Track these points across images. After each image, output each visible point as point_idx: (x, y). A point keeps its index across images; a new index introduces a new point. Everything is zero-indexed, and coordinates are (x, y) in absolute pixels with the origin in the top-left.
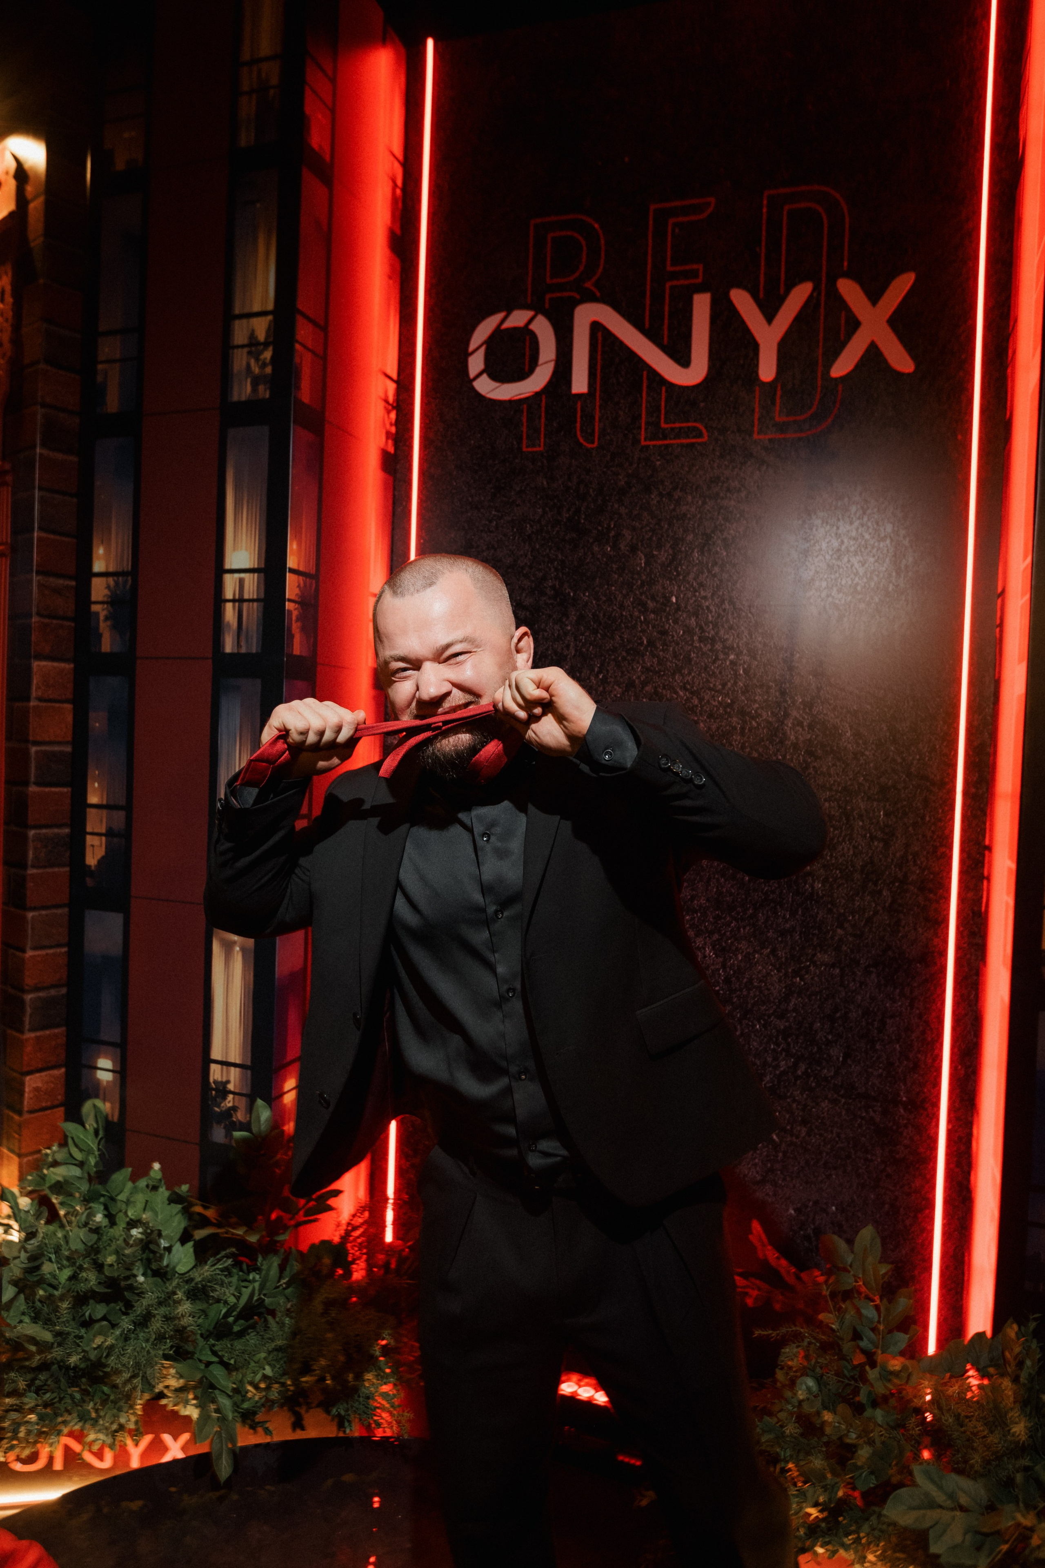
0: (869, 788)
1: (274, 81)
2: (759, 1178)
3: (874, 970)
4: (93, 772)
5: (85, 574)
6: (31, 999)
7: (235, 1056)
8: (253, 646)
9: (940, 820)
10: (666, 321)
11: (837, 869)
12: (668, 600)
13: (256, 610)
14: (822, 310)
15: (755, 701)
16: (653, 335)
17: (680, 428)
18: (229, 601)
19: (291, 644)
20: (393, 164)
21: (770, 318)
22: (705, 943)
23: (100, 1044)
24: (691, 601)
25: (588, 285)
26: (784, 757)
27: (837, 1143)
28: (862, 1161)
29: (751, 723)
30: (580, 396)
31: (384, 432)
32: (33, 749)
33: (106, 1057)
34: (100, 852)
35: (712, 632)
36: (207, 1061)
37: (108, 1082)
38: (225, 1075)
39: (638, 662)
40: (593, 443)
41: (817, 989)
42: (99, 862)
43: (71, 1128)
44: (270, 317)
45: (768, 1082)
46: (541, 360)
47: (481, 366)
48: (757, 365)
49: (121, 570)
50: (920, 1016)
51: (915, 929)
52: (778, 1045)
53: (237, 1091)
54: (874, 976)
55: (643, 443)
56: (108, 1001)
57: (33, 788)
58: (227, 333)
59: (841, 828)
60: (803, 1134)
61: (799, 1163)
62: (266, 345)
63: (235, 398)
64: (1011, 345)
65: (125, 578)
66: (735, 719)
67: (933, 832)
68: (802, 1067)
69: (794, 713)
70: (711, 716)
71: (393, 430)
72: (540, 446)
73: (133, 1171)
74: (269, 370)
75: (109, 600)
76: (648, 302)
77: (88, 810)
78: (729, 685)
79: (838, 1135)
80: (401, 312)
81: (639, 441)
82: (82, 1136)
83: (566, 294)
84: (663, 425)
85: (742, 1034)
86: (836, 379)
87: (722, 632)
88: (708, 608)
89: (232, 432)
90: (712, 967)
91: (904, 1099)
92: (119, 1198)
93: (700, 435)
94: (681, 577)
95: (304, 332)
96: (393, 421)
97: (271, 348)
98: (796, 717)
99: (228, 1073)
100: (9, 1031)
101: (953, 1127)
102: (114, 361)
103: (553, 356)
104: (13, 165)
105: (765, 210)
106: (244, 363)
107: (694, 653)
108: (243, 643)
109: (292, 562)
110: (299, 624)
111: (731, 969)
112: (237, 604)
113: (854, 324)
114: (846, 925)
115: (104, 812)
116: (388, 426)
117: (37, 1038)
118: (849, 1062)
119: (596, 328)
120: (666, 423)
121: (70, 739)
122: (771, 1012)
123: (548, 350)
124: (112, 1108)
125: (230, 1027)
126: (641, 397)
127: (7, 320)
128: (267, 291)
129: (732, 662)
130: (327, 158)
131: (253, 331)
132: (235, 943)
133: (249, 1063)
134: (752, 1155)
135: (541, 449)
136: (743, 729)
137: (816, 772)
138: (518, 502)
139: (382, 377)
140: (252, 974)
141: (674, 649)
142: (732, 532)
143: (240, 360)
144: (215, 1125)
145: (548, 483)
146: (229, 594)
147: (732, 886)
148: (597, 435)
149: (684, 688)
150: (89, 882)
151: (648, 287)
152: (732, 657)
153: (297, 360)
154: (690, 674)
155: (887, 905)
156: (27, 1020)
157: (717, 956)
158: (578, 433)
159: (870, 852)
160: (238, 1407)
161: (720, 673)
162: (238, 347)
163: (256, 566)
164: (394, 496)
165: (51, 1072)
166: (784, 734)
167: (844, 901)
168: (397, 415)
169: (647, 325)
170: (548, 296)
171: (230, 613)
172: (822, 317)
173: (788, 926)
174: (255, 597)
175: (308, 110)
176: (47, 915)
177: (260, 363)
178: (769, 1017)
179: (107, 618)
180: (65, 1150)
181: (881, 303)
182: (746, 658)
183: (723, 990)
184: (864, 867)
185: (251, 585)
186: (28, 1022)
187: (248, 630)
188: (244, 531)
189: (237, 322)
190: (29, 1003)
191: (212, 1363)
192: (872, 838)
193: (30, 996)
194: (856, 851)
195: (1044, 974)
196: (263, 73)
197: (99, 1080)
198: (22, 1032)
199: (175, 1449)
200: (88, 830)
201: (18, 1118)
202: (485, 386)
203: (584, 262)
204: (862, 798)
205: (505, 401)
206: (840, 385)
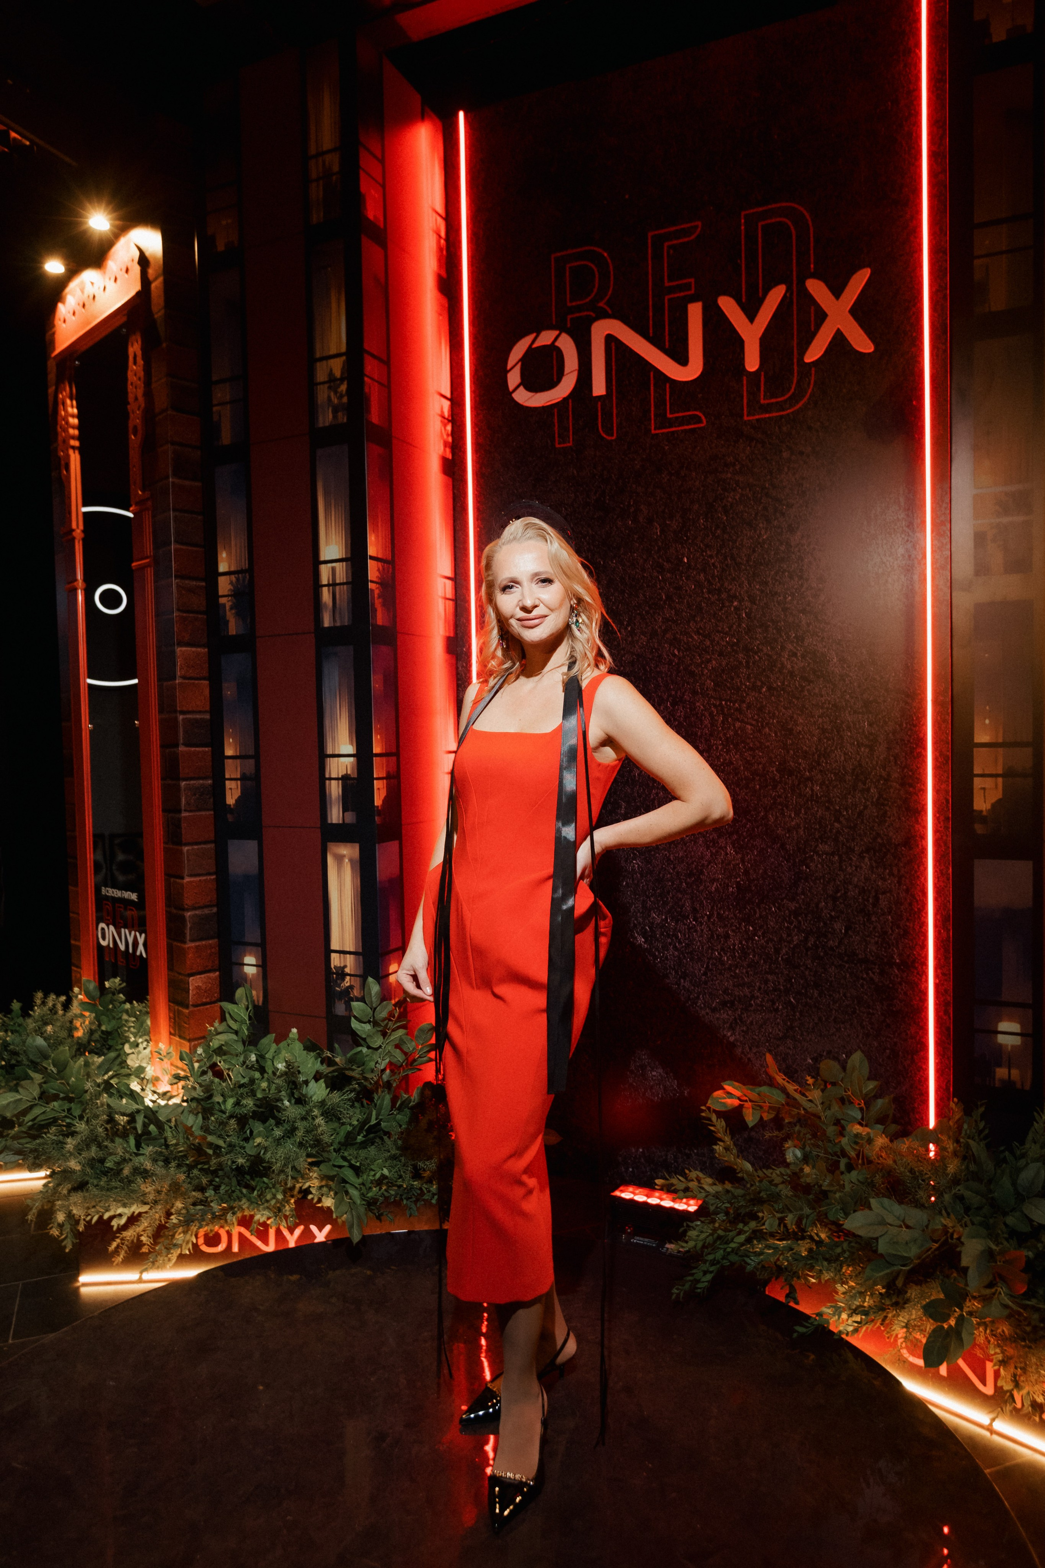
0: (855, 704)
1: (336, 168)
2: (781, 1034)
3: (867, 855)
4: (228, 731)
5: (213, 574)
6: (190, 916)
7: (350, 946)
8: (345, 620)
9: (915, 726)
10: (667, 330)
11: (831, 773)
12: (682, 560)
13: (346, 591)
14: (795, 307)
15: (757, 639)
16: (656, 342)
17: (683, 417)
18: (325, 586)
19: (375, 617)
20: (436, 220)
21: (751, 318)
22: (727, 843)
23: (245, 945)
24: (700, 560)
25: (601, 304)
26: (783, 683)
27: (844, 1001)
28: (865, 1015)
29: (754, 657)
31: (442, 441)
32: (181, 717)
33: (250, 955)
34: (237, 793)
35: (718, 584)
36: (328, 951)
37: (253, 975)
38: (342, 961)
39: (659, 614)
40: (612, 435)
41: (821, 874)
42: (236, 800)
43: (227, 1006)
44: (344, 358)
45: (784, 955)
46: (567, 370)
48: (743, 359)
49: (240, 569)
50: (907, 891)
51: (899, 819)
52: (791, 923)
53: (352, 973)
54: (867, 860)
55: (653, 432)
56: (250, 911)
57: (182, 748)
58: (311, 373)
59: (833, 739)
60: (816, 995)
61: (813, 1020)
62: (342, 380)
63: (321, 425)
65: (244, 575)
66: (741, 655)
67: (910, 736)
68: (811, 941)
69: (790, 646)
70: (721, 654)
71: (450, 439)
72: (569, 442)
73: (276, 1037)
74: (345, 400)
75: (233, 593)
76: (651, 314)
77: (226, 760)
78: (735, 627)
79: (845, 995)
80: (451, 341)
81: (650, 430)
82: (236, 1010)
84: (669, 416)
85: (761, 916)
87: (726, 584)
88: (713, 564)
89: (320, 452)
90: (733, 862)
91: (898, 961)
92: (267, 1056)
93: (700, 421)
94: (690, 541)
95: (371, 367)
96: (450, 432)
97: (346, 382)
98: (791, 650)
99: (345, 959)
100: (175, 943)
101: (940, 981)
102: (226, 403)
104: (137, 254)
105: (743, 228)
106: (326, 396)
107: (704, 603)
108: (337, 618)
109: (372, 551)
110: (380, 600)
111: (748, 863)
112: (331, 588)
113: (822, 316)
114: (841, 819)
115: (238, 761)
116: (445, 437)
117: (197, 947)
118: (850, 932)
119: (610, 340)
120: (671, 413)
121: (208, 708)
122: (784, 896)
123: (571, 362)
124: (258, 997)
125: (345, 923)
126: (650, 394)
127: (139, 379)
128: (340, 338)
129: (736, 608)
130: (382, 226)
131: (331, 370)
132: (344, 856)
133: (360, 950)
134: (774, 1016)
135: (570, 444)
136: (748, 662)
137: (810, 694)
139: (438, 397)
140: (359, 880)
141: (688, 601)
142: (730, 499)
143: (323, 394)
144: (336, 1001)
145: (577, 472)
146: (325, 579)
147: (746, 794)
148: (615, 428)
149: (698, 633)
150: (230, 818)
151: (651, 303)
152: (735, 603)
153: (366, 390)
154: (702, 620)
155: (874, 800)
156: (188, 932)
157: (737, 853)
159: (858, 757)
160: (364, 1196)
161: (727, 617)
162: (320, 384)
163: (344, 556)
164: (454, 494)
165: (208, 974)
166: (783, 664)
167: (838, 800)
168: (453, 427)
169: (651, 335)
170: (569, 317)
171: (326, 595)
172: (795, 312)
173: (793, 823)
174: (345, 581)
175: (363, 189)
176: (198, 849)
177: (338, 395)
178: (782, 900)
179: (231, 608)
180: (224, 1023)
182: (748, 604)
183: (743, 881)
184: (854, 770)
185: (342, 572)
186: (188, 934)
187: (340, 609)
188: (333, 530)
189: (318, 364)
190: (188, 919)
191: (343, 1166)
192: (859, 745)
193: (189, 914)
194: (847, 757)
195: (979, 829)
196: (327, 163)
197: (246, 973)
198: (185, 943)
199: (321, 1236)
200: (227, 776)
201: (186, 1011)
202: (524, 397)
203: (597, 286)
204: (849, 712)
205: (539, 407)
206: (813, 369)
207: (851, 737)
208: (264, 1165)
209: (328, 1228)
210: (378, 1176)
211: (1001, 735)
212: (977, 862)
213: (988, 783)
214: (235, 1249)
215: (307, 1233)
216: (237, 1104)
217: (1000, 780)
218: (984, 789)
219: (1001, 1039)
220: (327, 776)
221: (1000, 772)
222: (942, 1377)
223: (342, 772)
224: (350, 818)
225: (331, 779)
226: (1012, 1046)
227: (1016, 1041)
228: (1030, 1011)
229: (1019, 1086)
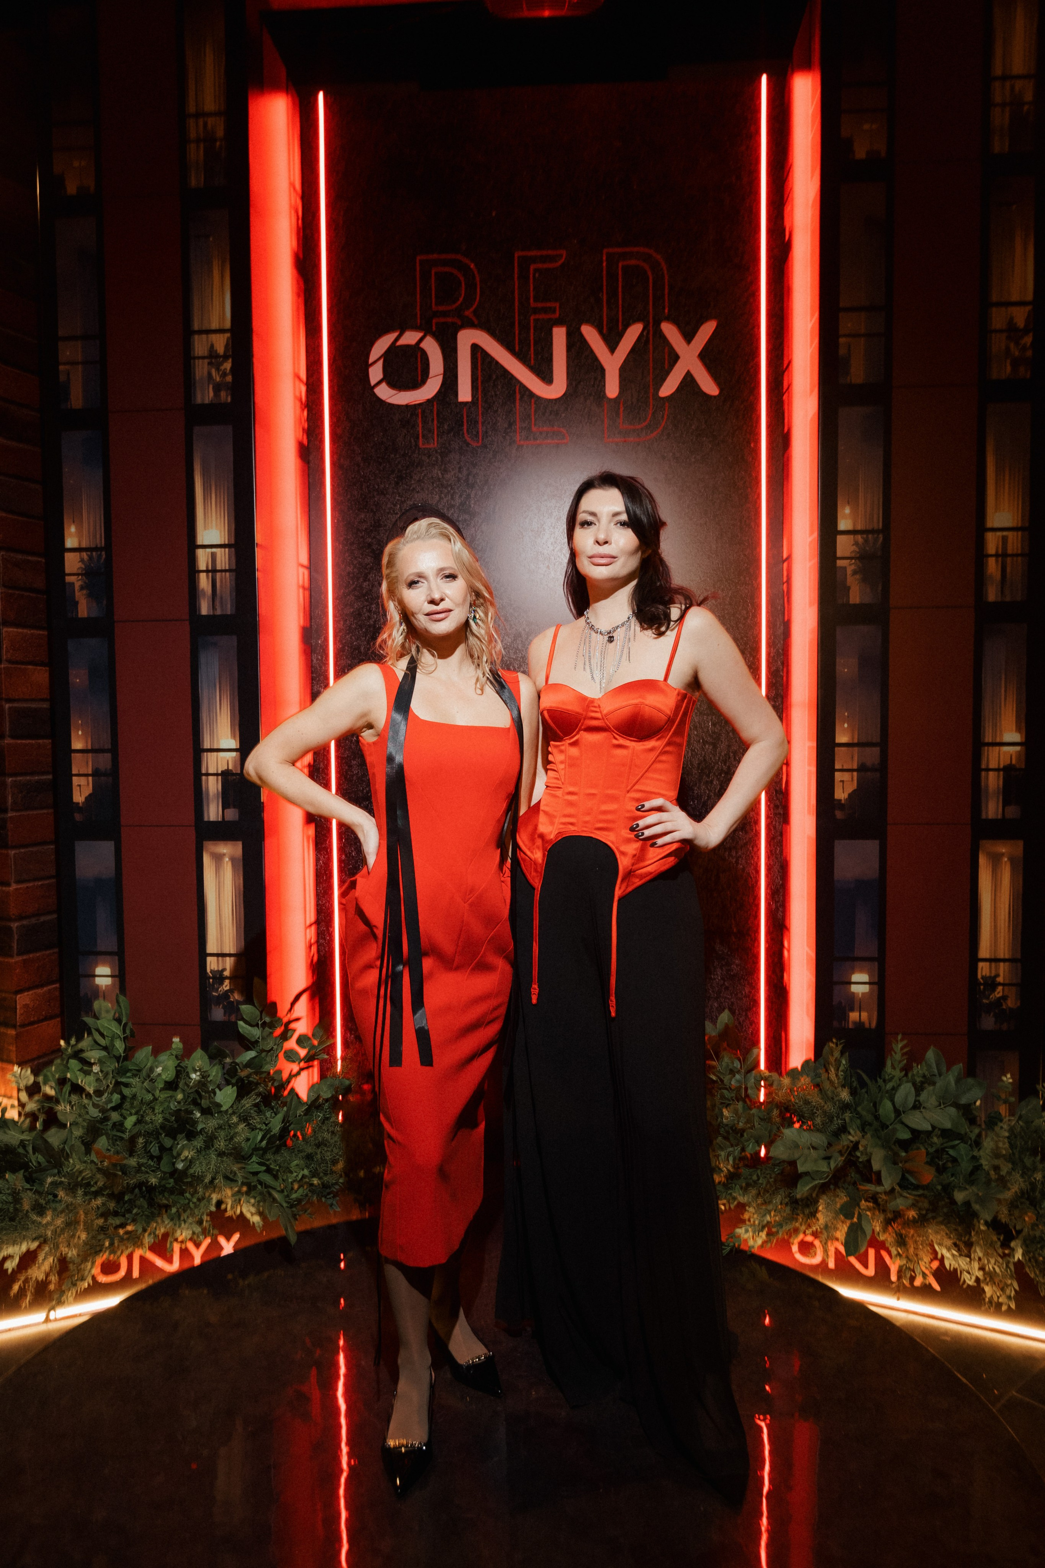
1: (220, 133)
4: (76, 721)
5: (57, 549)
6: (17, 927)
7: (230, 946)
8: (228, 608)
10: (532, 348)
13: (228, 580)
14: (651, 347)
16: (521, 356)
17: (547, 432)
18: (203, 571)
20: (296, 198)
21: (612, 349)
23: (98, 955)
25: (468, 313)
30: (466, 403)
31: (301, 427)
32: (7, 706)
33: (104, 966)
34: (88, 791)
36: (203, 954)
37: (107, 986)
38: (220, 964)
40: (478, 442)
42: (86, 798)
44: (228, 335)
46: (432, 373)
47: (381, 376)
48: (604, 386)
49: (94, 546)
53: (232, 976)
55: (519, 443)
56: (103, 917)
57: (8, 741)
58: (188, 346)
62: (225, 357)
63: (199, 401)
64: (786, 378)
65: (99, 553)
71: (307, 425)
72: (434, 443)
73: (152, 1049)
74: (229, 378)
75: (84, 572)
76: (517, 332)
80: (306, 325)
81: (515, 442)
83: (450, 320)
84: (534, 430)
86: (663, 398)
89: (197, 429)
91: (735, 930)
93: (562, 438)
96: (307, 418)
97: (230, 361)
99: (222, 962)
102: (77, 363)
103: (441, 370)
105: (604, 264)
106: (205, 372)
108: (218, 607)
109: (258, 538)
112: (210, 574)
113: (675, 358)
115: (90, 755)
116: (303, 423)
117: (24, 961)
119: (476, 349)
120: (535, 427)
121: (46, 696)
123: (436, 365)
125: (224, 925)
126: (515, 407)
128: (223, 312)
131: (212, 346)
132: (224, 855)
133: (243, 952)
135: (435, 446)
138: (418, 489)
139: (297, 382)
140: (242, 879)
143: (201, 369)
144: (213, 1007)
145: (442, 474)
146: (202, 565)
148: (481, 436)
150: (78, 817)
151: (516, 319)
156: (15, 946)
158: (466, 435)
162: (199, 358)
163: (227, 543)
164: (310, 482)
168: (310, 414)
169: (516, 350)
170: (434, 321)
171: (204, 581)
172: (650, 351)
174: (227, 568)
176: (30, 852)
177: (221, 373)
179: (82, 588)
181: (693, 342)
184: (699, 764)
185: (223, 558)
186: (15, 947)
187: (221, 598)
188: (214, 514)
189: (196, 337)
190: (15, 930)
191: (260, 1172)
192: (705, 742)
193: (16, 925)
194: (694, 753)
195: (839, 814)
196: (209, 126)
197: (98, 986)
198: (12, 956)
199: (228, 1247)
200: (74, 771)
201: (12, 1032)
202: (384, 392)
203: (463, 295)
204: (696, 713)
205: (402, 406)
206: (667, 404)
207: (697, 735)
208: (189, 1180)
209: (236, 1237)
210: (300, 1176)
211: (856, 737)
212: (837, 842)
213: (846, 776)
214: (136, 1274)
215: (215, 1246)
216: (139, 1122)
217: (855, 774)
218: (843, 781)
219: (854, 988)
220: (204, 771)
221: (855, 767)
222: (831, 1270)
223: (222, 767)
224: (232, 814)
225: (208, 775)
226: (863, 994)
227: (865, 989)
228: (876, 963)
229: (867, 1025)
